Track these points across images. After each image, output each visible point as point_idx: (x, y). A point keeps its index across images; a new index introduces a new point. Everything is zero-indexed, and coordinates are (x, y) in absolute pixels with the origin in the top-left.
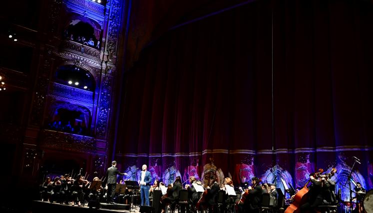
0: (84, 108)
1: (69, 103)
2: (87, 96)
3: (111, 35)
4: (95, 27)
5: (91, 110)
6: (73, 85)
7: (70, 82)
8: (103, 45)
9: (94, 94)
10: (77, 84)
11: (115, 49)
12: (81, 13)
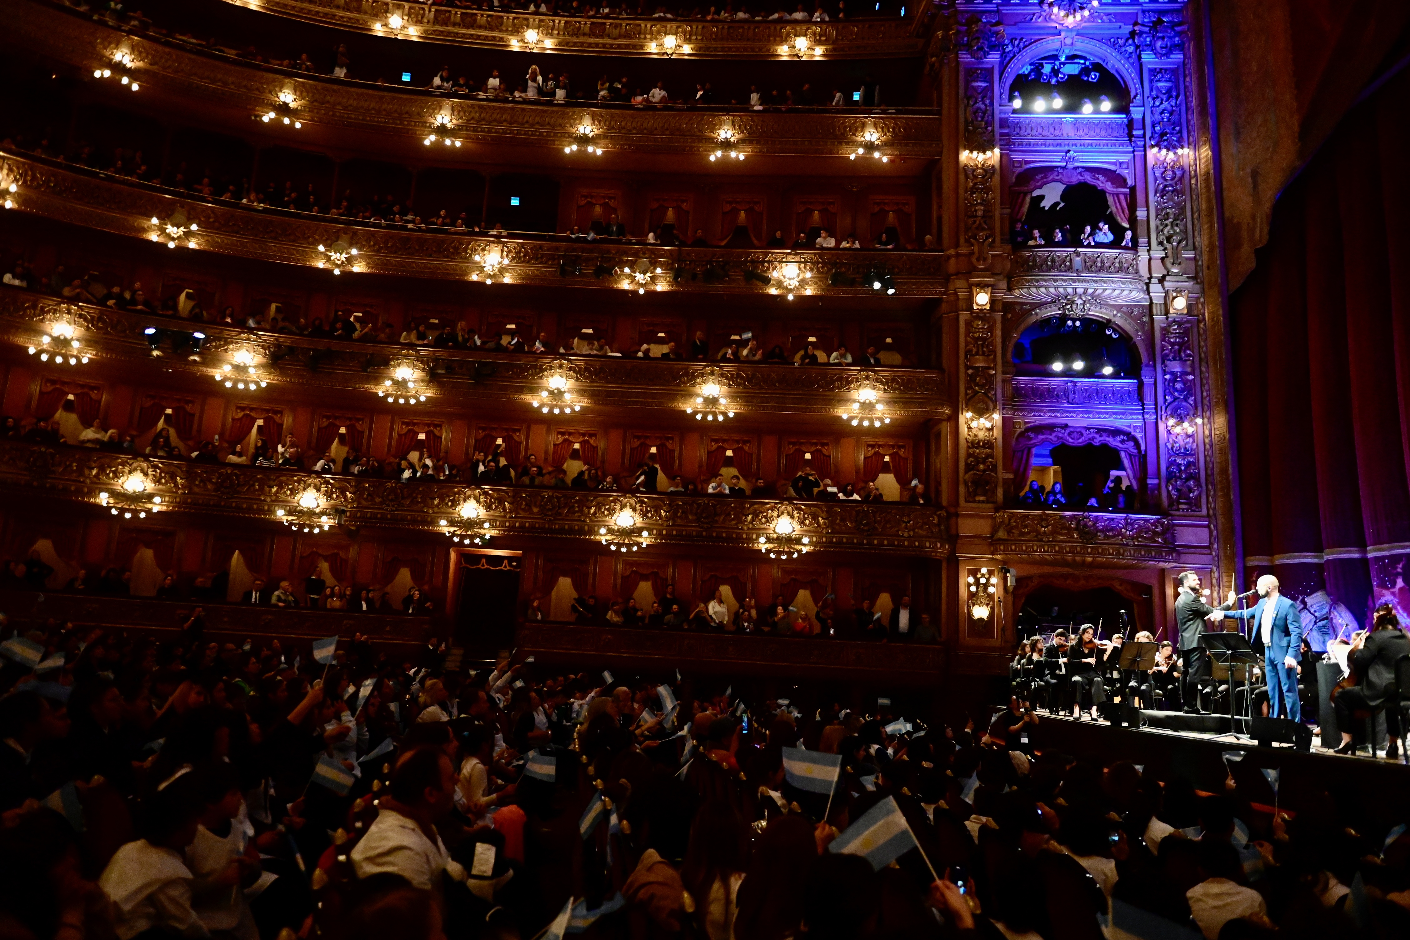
0: (1116, 432)
1: (1065, 426)
2: (1119, 396)
3: (1163, 193)
4: (1109, 187)
5: (1139, 435)
6: (1068, 373)
7: (1058, 366)
8: (1142, 230)
9: (1141, 385)
10: (1079, 365)
11: (1185, 231)
12: (1056, 160)
